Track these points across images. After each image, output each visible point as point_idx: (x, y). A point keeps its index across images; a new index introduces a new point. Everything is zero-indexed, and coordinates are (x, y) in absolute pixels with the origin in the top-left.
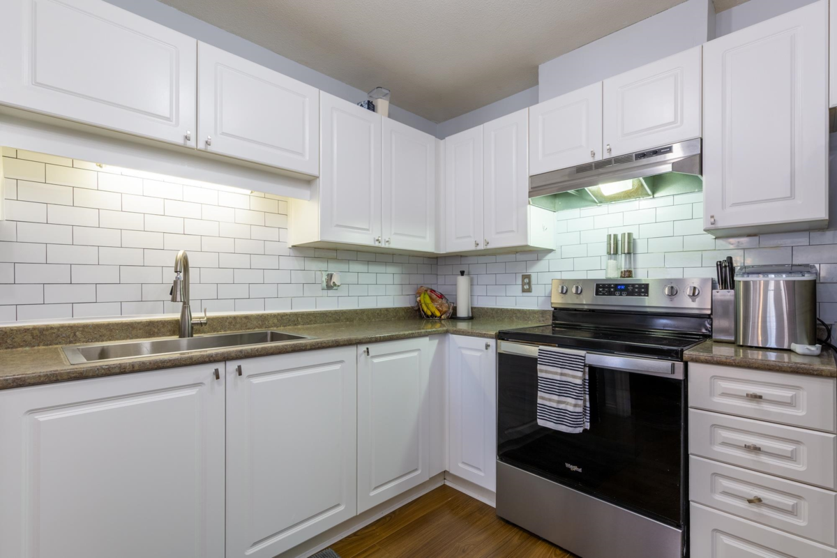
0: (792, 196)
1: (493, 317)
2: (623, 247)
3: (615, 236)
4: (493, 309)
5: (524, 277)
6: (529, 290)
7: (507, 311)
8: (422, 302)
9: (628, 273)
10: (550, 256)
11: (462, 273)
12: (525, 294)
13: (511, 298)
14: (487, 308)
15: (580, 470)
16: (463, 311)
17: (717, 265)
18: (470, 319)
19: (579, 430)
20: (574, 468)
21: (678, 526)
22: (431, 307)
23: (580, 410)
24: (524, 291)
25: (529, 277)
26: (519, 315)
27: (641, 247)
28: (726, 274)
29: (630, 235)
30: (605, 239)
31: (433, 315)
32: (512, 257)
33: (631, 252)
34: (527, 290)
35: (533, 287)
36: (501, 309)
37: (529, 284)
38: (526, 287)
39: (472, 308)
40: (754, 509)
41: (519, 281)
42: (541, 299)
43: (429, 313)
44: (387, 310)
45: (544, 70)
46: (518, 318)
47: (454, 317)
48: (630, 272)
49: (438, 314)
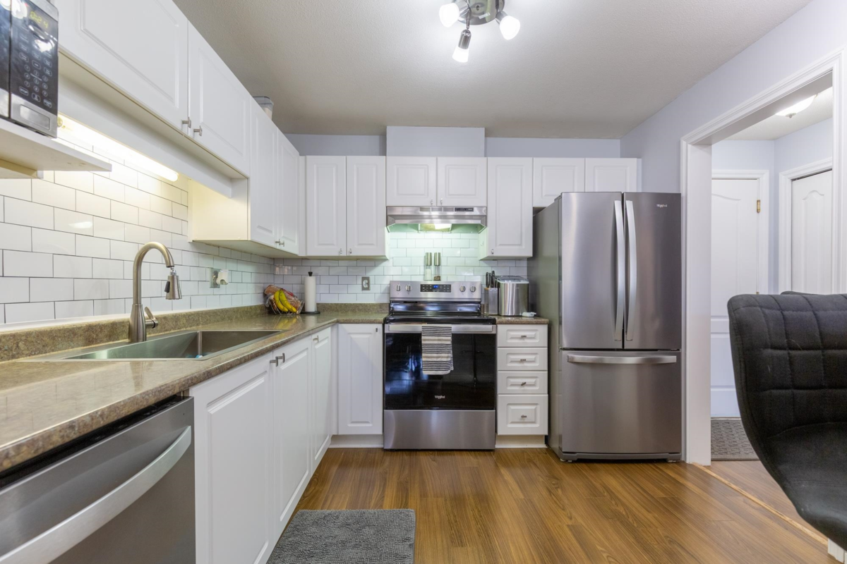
0: (520, 245)
1: (337, 311)
2: (433, 261)
3: (431, 254)
4: (337, 304)
5: (363, 279)
6: (368, 289)
7: (351, 305)
8: (277, 299)
9: (438, 278)
10: (385, 264)
11: (310, 274)
12: (364, 291)
13: (352, 295)
14: (331, 304)
15: (444, 397)
16: (311, 307)
17: (487, 275)
18: (317, 313)
19: (449, 371)
20: (440, 397)
21: (493, 409)
22: (285, 304)
23: (449, 359)
24: (363, 289)
25: (368, 279)
26: (360, 308)
27: (443, 262)
28: (492, 281)
29: (439, 254)
30: (424, 255)
31: (290, 312)
32: (354, 263)
33: (438, 266)
34: (366, 288)
35: (371, 286)
36: (345, 304)
37: (368, 284)
38: (366, 286)
39: (318, 304)
40: (523, 388)
41: (360, 282)
42: (377, 296)
43: (287, 310)
44: (251, 307)
45: (392, 132)
46: (360, 310)
47: (304, 313)
48: (439, 277)
49: (294, 310)
